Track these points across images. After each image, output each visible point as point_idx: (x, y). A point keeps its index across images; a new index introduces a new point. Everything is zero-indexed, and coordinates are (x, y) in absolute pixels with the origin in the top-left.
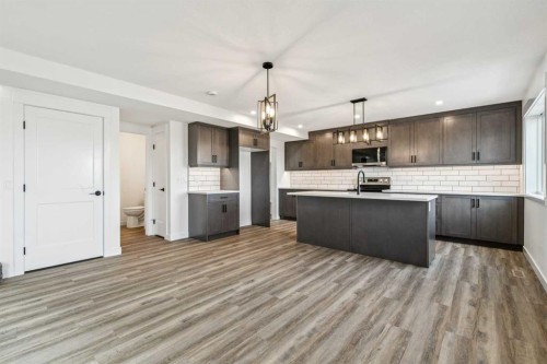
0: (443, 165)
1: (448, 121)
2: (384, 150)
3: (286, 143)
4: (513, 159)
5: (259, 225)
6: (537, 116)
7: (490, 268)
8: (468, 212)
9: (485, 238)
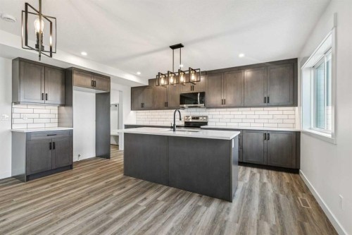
0: (244, 107)
1: (248, 74)
2: (203, 94)
3: (132, 88)
4: (292, 102)
5: (101, 157)
6: (310, 68)
7: (281, 196)
8: (262, 144)
9: (274, 164)
